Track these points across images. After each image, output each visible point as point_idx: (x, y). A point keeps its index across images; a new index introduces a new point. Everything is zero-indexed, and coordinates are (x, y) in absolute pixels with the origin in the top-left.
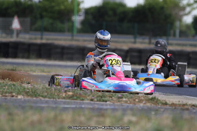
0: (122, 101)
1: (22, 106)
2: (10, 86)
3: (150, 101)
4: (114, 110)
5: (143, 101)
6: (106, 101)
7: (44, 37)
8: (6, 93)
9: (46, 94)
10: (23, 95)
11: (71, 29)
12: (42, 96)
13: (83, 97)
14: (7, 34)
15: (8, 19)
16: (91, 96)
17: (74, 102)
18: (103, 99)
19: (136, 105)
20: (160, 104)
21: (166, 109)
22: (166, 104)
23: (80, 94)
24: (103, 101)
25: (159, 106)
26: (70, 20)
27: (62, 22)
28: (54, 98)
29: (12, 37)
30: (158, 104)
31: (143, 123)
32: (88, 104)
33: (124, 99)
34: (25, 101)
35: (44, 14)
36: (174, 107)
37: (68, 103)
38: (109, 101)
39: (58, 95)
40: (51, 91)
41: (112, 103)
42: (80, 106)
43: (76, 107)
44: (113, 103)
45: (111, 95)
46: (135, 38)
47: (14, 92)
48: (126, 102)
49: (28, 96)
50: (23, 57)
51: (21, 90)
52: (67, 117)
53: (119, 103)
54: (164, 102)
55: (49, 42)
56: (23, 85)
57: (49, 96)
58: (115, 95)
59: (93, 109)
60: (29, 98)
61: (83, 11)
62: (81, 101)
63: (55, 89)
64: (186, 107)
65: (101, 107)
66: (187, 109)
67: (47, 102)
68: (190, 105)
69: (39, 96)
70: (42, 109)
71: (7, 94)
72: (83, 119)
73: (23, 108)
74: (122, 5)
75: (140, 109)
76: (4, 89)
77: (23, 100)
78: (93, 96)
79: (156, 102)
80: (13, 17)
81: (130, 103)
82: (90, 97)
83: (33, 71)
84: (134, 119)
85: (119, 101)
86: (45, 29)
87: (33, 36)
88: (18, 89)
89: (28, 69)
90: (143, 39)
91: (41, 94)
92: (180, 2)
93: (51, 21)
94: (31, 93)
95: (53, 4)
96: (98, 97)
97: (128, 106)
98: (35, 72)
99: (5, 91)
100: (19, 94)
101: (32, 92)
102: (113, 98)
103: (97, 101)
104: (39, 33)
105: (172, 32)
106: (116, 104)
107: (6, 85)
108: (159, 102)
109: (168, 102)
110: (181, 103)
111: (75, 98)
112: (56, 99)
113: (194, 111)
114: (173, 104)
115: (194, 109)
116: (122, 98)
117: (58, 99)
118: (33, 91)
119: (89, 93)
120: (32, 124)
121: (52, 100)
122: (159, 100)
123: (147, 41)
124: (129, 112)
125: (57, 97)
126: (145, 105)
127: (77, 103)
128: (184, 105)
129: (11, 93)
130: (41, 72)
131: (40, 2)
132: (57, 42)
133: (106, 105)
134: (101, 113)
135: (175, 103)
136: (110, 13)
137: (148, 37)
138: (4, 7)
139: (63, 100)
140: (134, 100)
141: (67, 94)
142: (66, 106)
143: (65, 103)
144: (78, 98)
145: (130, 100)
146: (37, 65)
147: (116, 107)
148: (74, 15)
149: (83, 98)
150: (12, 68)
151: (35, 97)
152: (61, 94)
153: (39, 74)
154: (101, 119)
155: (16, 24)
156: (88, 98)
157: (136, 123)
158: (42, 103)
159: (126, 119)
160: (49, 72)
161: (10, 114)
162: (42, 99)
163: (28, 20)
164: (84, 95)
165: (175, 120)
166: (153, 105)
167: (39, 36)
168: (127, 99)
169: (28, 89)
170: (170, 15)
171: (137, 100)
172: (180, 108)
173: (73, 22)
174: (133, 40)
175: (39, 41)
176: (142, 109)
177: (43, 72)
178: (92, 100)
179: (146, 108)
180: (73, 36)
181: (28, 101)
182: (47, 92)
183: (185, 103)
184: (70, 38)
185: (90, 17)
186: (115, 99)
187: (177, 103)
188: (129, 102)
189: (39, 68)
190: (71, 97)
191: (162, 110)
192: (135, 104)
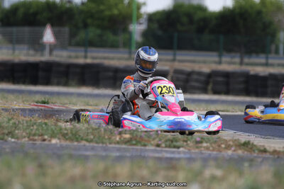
0: (201, 147)
1: (58, 155)
2: (40, 125)
3: (242, 147)
4: (190, 160)
5: (232, 146)
6: (178, 147)
7: (89, 54)
8: (34, 135)
9: (92, 137)
10: (59, 139)
11: (127, 44)
12: (87, 140)
13: (146, 141)
14: (36, 50)
15: (37, 29)
16: (157, 139)
17: (133, 149)
18: (175, 143)
19: (223, 153)
20: (256, 151)
21: (264, 159)
22: (265, 151)
23: (141, 136)
24: (175, 147)
25: (255, 155)
26: (125, 30)
27: (115, 33)
28: (103, 143)
29: (42, 55)
30: (254, 151)
31: (232, 178)
33: (205, 145)
34: (62, 147)
35: (89, 21)
36: (276, 156)
38: (182, 147)
39: (110, 138)
40: (98, 132)
41: (186, 151)
44: (189, 150)
45: (185, 139)
46: (220, 56)
47: (46, 135)
48: (207, 148)
49: (67, 139)
50: (58, 84)
51: (56, 132)
52: (123, 170)
53: (197, 151)
54: (262, 148)
55: (97, 61)
56: (59, 124)
57: (96, 139)
58: (192, 138)
59: (160, 159)
60: (68, 143)
61: (145, 17)
62: (143, 148)
63: (105, 130)
65: (172, 156)
67: (93, 148)
69: (82, 139)
70: (86, 158)
71: (36, 138)
72: (145, 172)
73: (59, 157)
74: (202, 9)
75: (228, 158)
76: (32, 130)
77: (58, 145)
78: (160, 140)
79: (251, 148)
80: (44, 25)
81: (213, 150)
82: (156, 142)
83: (73, 104)
84: (219, 173)
85: (197, 148)
86: (91, 44)
87: (73, 54)
88: (52, 130)
89: (66, 101)
90: (232, 57)
91: (85, 138)
93: (99, 32)
94: (70, 135)
95: (102, 7)
96: (166, 141)
97: (210, 155)
98: (76, 105)
99: (33, 132)
100: (53, 136)
101: (73, 134)
102: (189, 142)
103: (166, 147)
104: (83, 49)
105: (273, 47)
106: (193, 151)
107: (35, 124)
108: (254, 148)
109: (268, 149)
111: (134, 142)
112: (106, 143)
114: (275, 152)
116: (201, 142)
117: (110, 143)
118: (74, 132)
119: (154, 136)
120: (73, 180)
121: (101, 145)
122: (255, 146)
123: (237, 60)
124: (212, 163)
125: (107, 141)
126: (234, 153)
127: (137, 149)
129: (42, 135)
130: (84, 105)
131: (83, 4)
132: (107, 63)
133: (179, 153)
134: (171, 164)
135: (278, 149)
136: (185, 20)
137: (238, 55)
138: (31, 11)
139: (117, 146)
140: (219, 146)
141: (121, 137)
143: (119, 150)
144: (138, 143)
145: (213, 145)
146: (80, 95)
147: (193, 156)
148: (131, 23)
149: (146, 143)
150: (43, 99)
151: (77, 141)
152: (113, 138)
154: (172, 173)
155: (48, 36)
156: (152, 142)
157: (222, 179)
158: (86, 149)
159: (208, 173)
160: (96, 106)
161: (41, 166)
162: (87, 144)
163: (66, 29)
164: (146, 138)
165: (277, 175)
166: (246, 153)
167: (83, 54)
168: (208, 144)
169: (66, 129)
170: (271, 23)
171: (223, 146)
173: (130, 34)
174: (217, 59)
175: (81, 61)
176: (231, 160)
177: (88, 105)
178: (158, 146)
179: (236, 157)
180: (130, 53)
181: (67, 147)
182: (93, 134)
184: (126, 56)
185: (155, 26)
186: (191, 144)
187: (281, 150)
188: (211, 148)
189: (81, 99)
190: (128, 142)
191: (259, 160)
192: (221, 152)
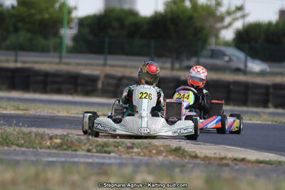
0: (132, 152)
3: (173, 152)
4: (121, 165)
5: (163, 152)
6: (109, 153)
7: (20, 58)
9: (23, 142)
11: (58, 48)
12: (17, 145)
13: (76, 146)
16: (88, 145)
17: (64, 154)
18: (106, 149)
19: (154, 159)
20: (188, 157)
21: (196, 165)
22: (196, 157)
23: (72, 141)
24: (105, 152)
25: (186, 161)
26: (56, 34)
27: (46, 37)
28: (33, 148)
30: (185, 156)
32: (84, 156)
33: (136, 150)
35: (20, 25)
36: (207, 162)
37: (55, 155)
38: (113, 152)
39: (41, 143)
40: (29, 137)
41: (117, 156)
42: (72, 160)
43: (65, 161)
44: (120, 155)
45: (117, 145)
48: (138, 154)
52: (54, 175)
53: (128, 156)
54: (193, 154)
55: (27, 65)
57: (27, 144)
58: (123, 143)
61: (76, 21)
62: (73, 153)
63: (36, 135)
64: (225, 162)
65: (103, 161)
66: (227, 165)
68: (230, 158)
69: (12, 144)
70: (17, 163)
72: (76, 177)
74: (133, 14)
75: (159, 164)
79: (182, 154)
81: (144, 156)
82: (87, 147)
83: (3, 108)
84: (150, 178)
85: (128, 153)
86: (22, 48)
87: (3, 58)
90: (163, 63)
91: (15, 142)
92: (216, 10)
93: (29, 35)
94: (1, 140)
95: (33, 11)
96: (97, 146)
97: (141, 160)
98: (6, 109)
101: (3, 139)
102: (120, 148)
103: (97, 152)
104: (12, 53)
106: (124, 156)
108: (185, 154)
109: (199, 155)
110: (217, 155)
111: (65, 147)
112: (36, 148)
113: (237, 167)
114: (206, 158)
115: (236, 164)
116: (132, 148)
117: (41, 148)
118: (4, 137)
119: (85, 141)
120: (3, 185)
121: (31, 150)
122: (186, 151)
123: (168, 65)
124: (143, 169)
125: (38, 146)
126: (166, 158)
127: (68, 155)
128: (222, 159)
130: (14, 110)
132: (37, 67)
133: (110, 158)
134: (102, 169)
135: (209, 155)
136: (116, 24)
137: (169, 60)
139: (48, 151)
140: (150, 152)
141: (52, 141)
142: (50, 159)
143: (50, 155)
144: (69, 148)
145: (145, 151)
146: (9, 99)
147: (124, 161)
148: (62, 27)
149: (77, 148)
151: (8, 146)
152: (44, 142)
153: (13, 112)
156: (83, 147)
158: (17, 154)
159: (139, 178)
160: (26, 110)
162: (17, 148)
164: (77, 144)
165: (209, 181)
166: (177, 158)
167: (13, 58)
168: (139, 150)
170: (202, 28)
171: (154, 151)
172: (216, 163)
173: (61, 38)
175: (12, 65)
176: (162, 165)
177: (18, 109)
178: (89, 151)
179: (167, 163)
180: (60, 57)
182: (23, 139)
183: (223, 156)
184: (57, 60)
185: (86, 31)
186: (122, 150)
187: (212, 156)
189: (12, 103)
190: (59, 147)
191: (191, 166)
192: (151, 157)
